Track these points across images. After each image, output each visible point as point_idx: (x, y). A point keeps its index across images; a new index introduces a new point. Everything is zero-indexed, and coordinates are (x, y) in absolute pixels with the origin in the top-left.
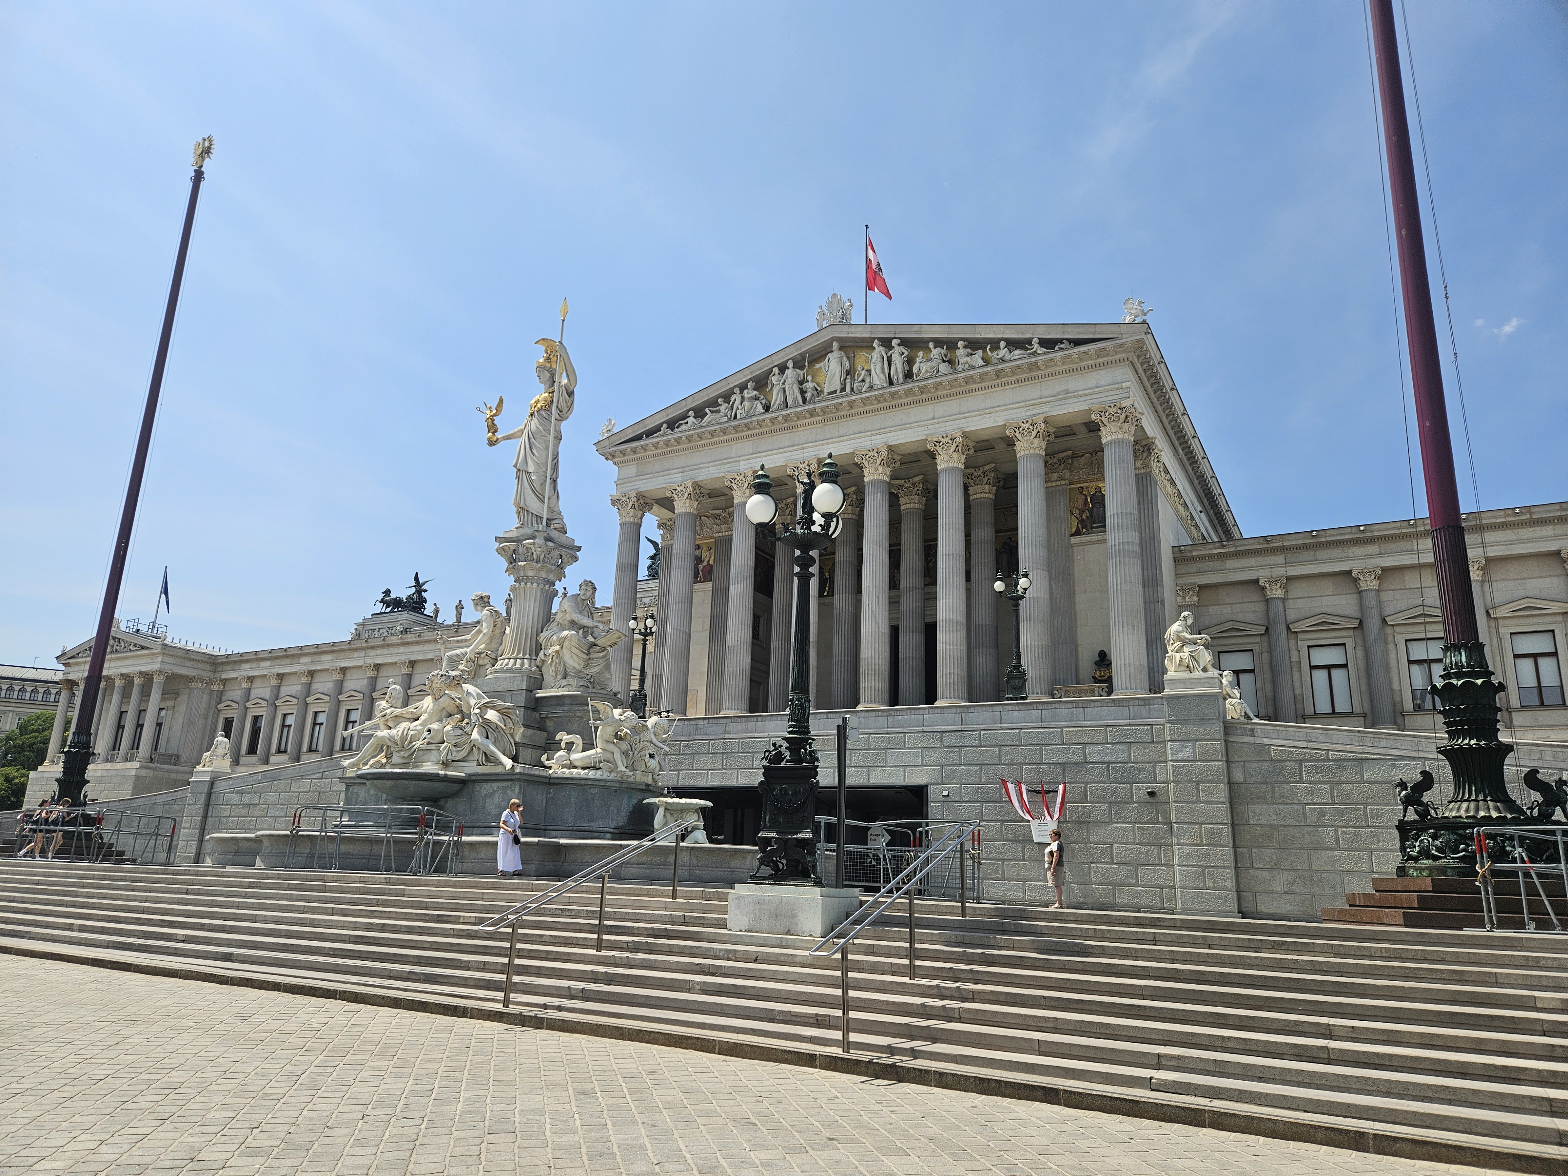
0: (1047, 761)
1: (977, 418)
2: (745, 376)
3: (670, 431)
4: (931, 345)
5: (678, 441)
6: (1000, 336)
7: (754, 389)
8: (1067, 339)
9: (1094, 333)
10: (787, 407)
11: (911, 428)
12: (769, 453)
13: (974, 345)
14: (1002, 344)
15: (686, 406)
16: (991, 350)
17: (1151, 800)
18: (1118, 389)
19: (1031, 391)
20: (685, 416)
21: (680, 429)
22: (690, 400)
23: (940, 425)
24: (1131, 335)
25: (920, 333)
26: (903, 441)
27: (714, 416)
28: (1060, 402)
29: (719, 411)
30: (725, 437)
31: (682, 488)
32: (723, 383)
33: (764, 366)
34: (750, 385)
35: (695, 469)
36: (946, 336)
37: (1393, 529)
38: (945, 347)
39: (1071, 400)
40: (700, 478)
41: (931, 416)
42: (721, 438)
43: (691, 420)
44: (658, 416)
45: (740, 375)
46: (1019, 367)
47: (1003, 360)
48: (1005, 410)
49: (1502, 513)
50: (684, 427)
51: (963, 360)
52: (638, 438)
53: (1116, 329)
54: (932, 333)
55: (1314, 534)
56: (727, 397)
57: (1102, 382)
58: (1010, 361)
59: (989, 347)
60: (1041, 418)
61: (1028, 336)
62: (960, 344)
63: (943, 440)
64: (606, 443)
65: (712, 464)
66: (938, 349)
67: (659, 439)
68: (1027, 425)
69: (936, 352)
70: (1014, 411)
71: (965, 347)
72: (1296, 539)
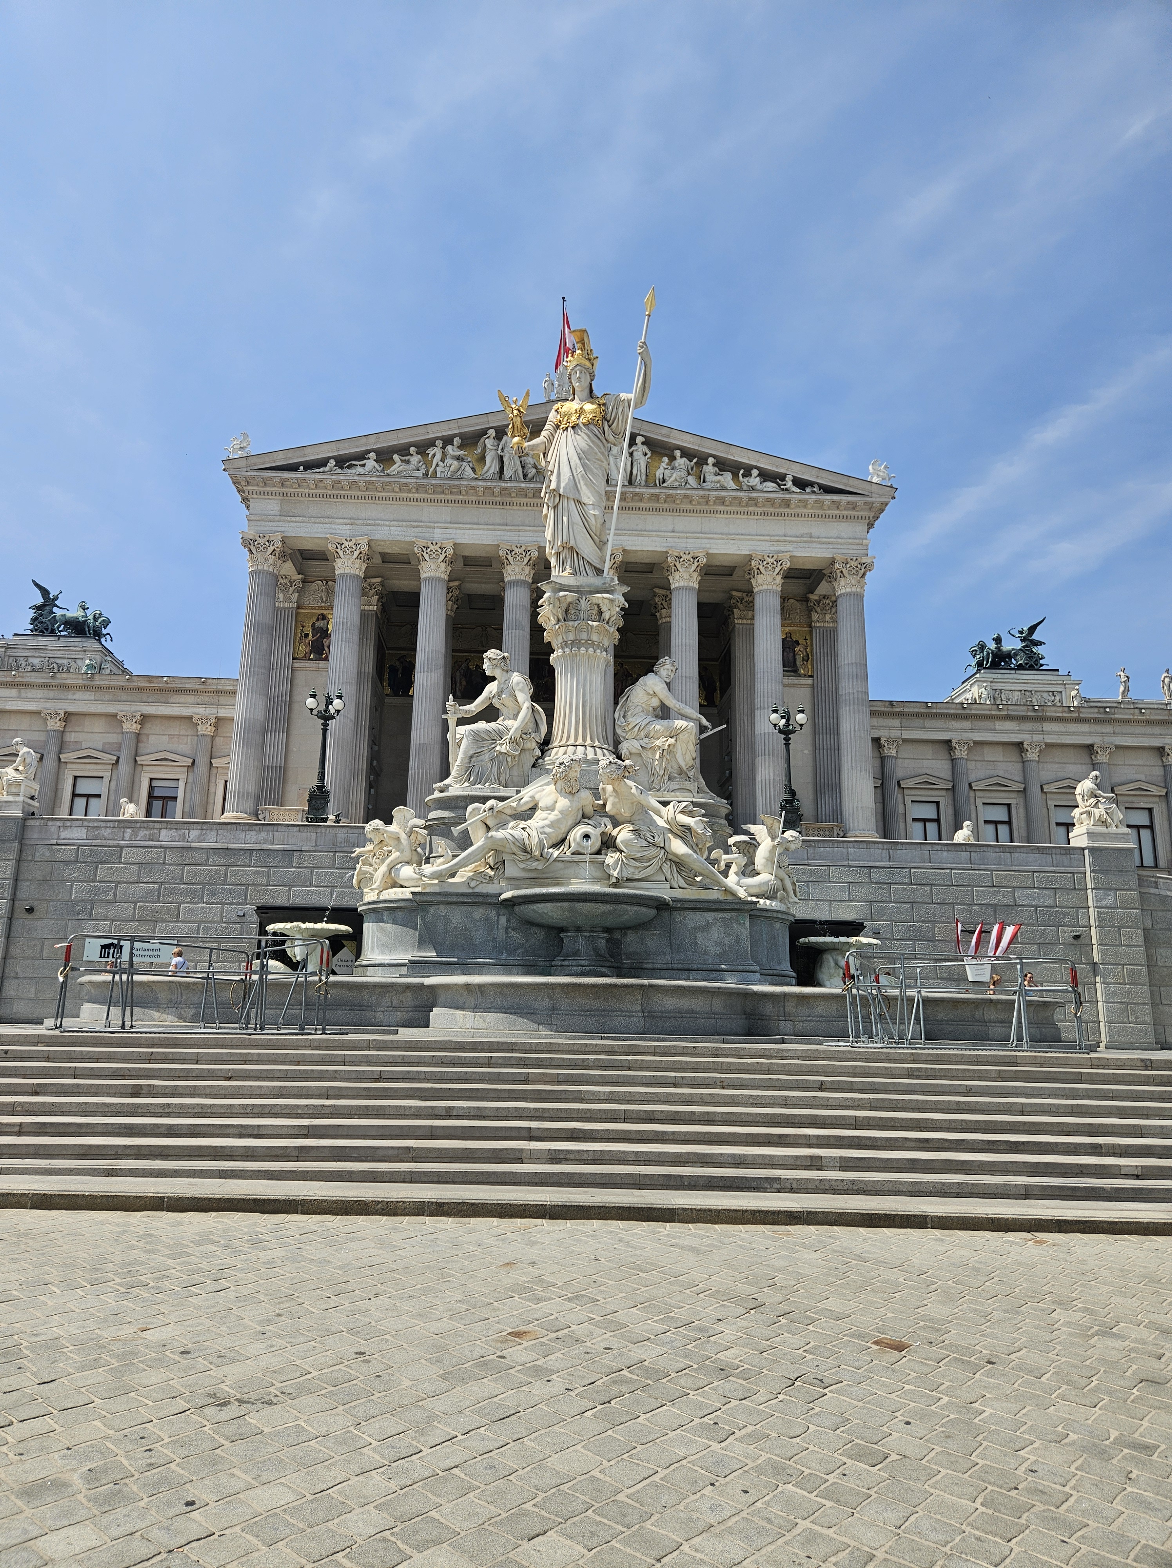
0: (979, 902)
1: (720, 541)
2: (450, 429)
3: (339, 471)
4: (678, 453)
5: (352, 484)
6: (755, 464)
7: (460, 447)
8: (818, 484)
9: (846, 485)
10: (500, 478)
11: (649, 536)
12: (475, 526)
13: (722, 465)
14: (755, 472)
15: (366, 445)
16: (743, 476)
17: (1075, 942)
18: (858, 544)
19: (776, 527)
20: (362, 456)
21: (349, 471)
22: (373, 438)
23: (680, 540)
24: (881, 496)
25: (669, 437)
26: (639, 548)
27: (404, 466)
28: (804, 545)
29: (408, 462)
30: (416, 495)
31: (351, 544)
32: (421, 430)
33: (477, 424)
34: (457, 441)
35: (370, 525)
36: (697, 448)
38: (695, 460)
39: (814, 545)
40: (377, 537)
41: (670, 528)
42: (410, 495)
43: (371, 463)
44: (325, 447)
45: (445, 426)
46: (768, 500)
47: (753, 489)
48: (749, 540)
50: (360, 470)
51: (710, 478)
52: (293, 468)
53: (867, 486)
54: (682, 440)
55: (930, 705)
56: (423, 447)
57: (844, 535)
58: (762, 491)
59: (742, 472)
60: (788, 555)
61: (782, 471)
62: (711, 460)
63: (685, 557)
64: (243, 463)
65: (396, 523)
66: (684, 459)
67: (325, 477)
68: (772, 560)
69: (681, 462)
70: (759, 543)
71: (714, 465)
72: (913, 707)
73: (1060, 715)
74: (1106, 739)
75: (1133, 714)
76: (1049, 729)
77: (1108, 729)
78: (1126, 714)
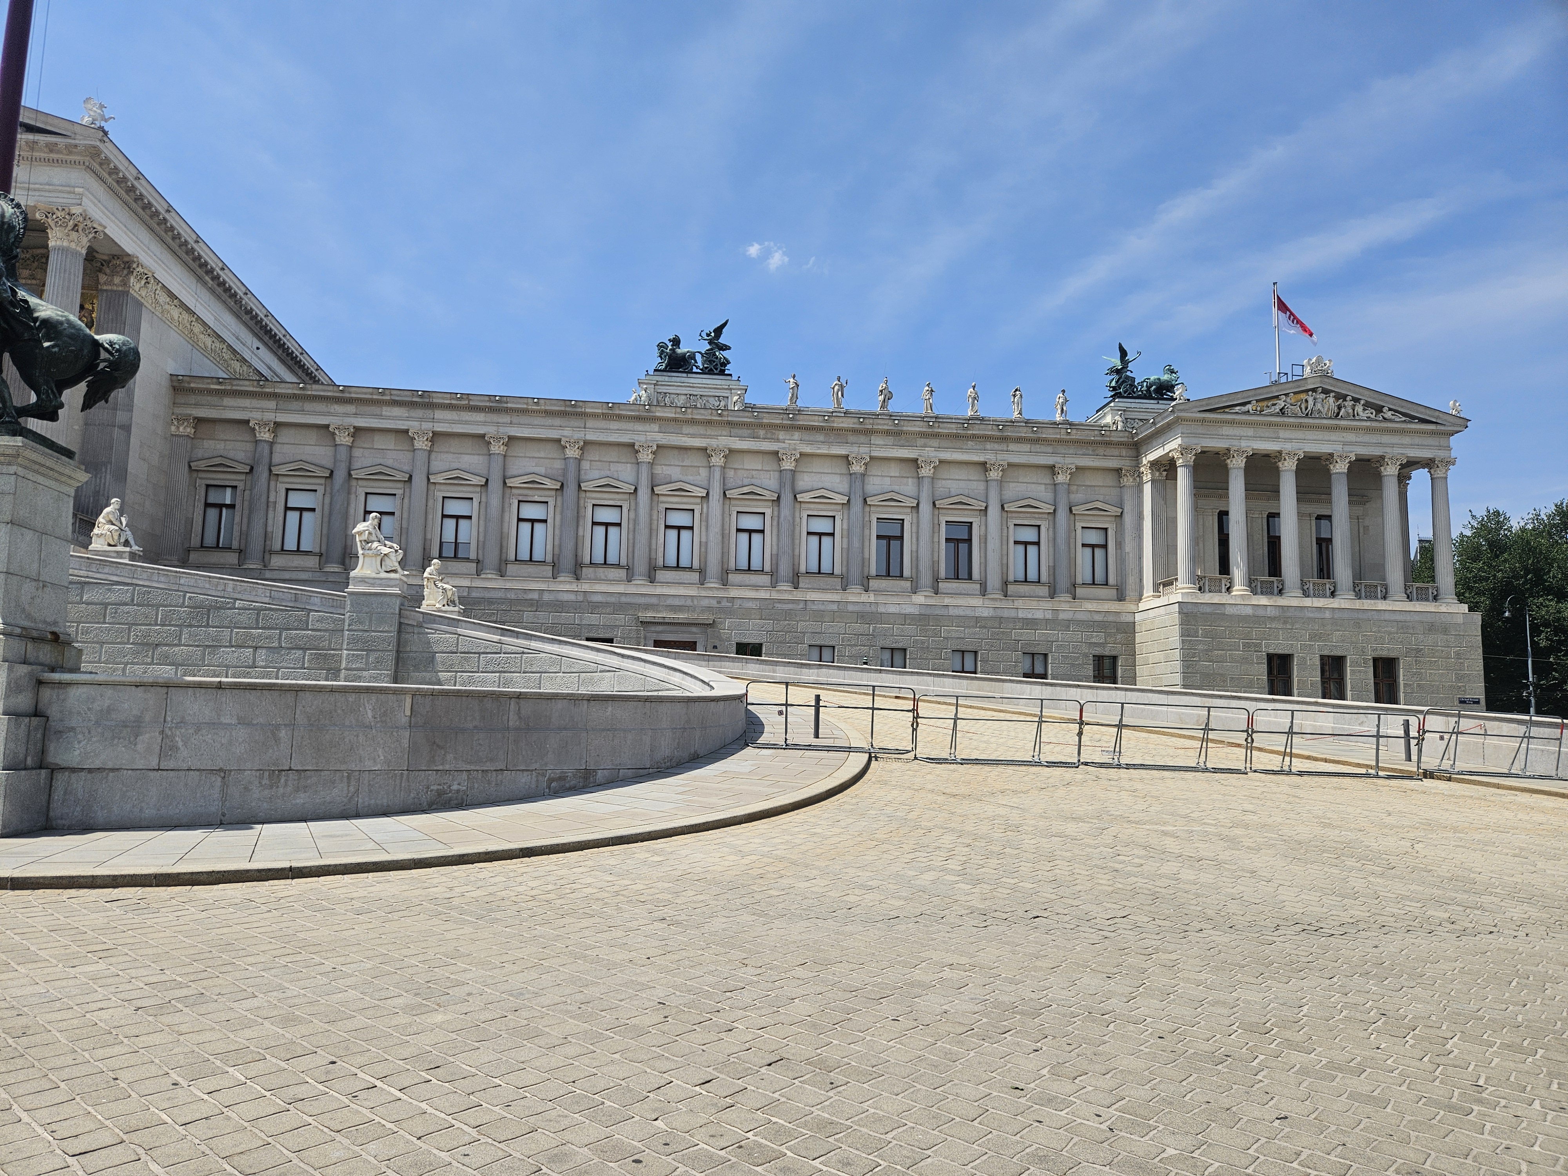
18: (69, 192)
24: (86, 138)
37: (366, 394)
49: (449, 396)
53: (68, 126)
57: (55, 181)
72: (286, 388)
73: (448, 402)
74: (502, 430)
75: (527, 404)
76: (442, 417)
77: (506, 419)
78: (519, 403)
